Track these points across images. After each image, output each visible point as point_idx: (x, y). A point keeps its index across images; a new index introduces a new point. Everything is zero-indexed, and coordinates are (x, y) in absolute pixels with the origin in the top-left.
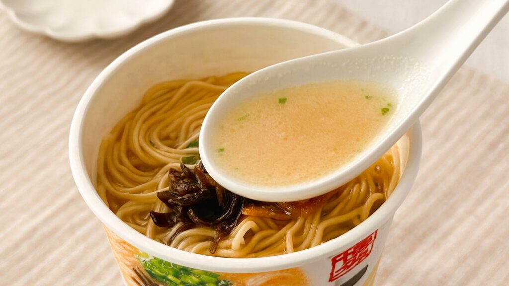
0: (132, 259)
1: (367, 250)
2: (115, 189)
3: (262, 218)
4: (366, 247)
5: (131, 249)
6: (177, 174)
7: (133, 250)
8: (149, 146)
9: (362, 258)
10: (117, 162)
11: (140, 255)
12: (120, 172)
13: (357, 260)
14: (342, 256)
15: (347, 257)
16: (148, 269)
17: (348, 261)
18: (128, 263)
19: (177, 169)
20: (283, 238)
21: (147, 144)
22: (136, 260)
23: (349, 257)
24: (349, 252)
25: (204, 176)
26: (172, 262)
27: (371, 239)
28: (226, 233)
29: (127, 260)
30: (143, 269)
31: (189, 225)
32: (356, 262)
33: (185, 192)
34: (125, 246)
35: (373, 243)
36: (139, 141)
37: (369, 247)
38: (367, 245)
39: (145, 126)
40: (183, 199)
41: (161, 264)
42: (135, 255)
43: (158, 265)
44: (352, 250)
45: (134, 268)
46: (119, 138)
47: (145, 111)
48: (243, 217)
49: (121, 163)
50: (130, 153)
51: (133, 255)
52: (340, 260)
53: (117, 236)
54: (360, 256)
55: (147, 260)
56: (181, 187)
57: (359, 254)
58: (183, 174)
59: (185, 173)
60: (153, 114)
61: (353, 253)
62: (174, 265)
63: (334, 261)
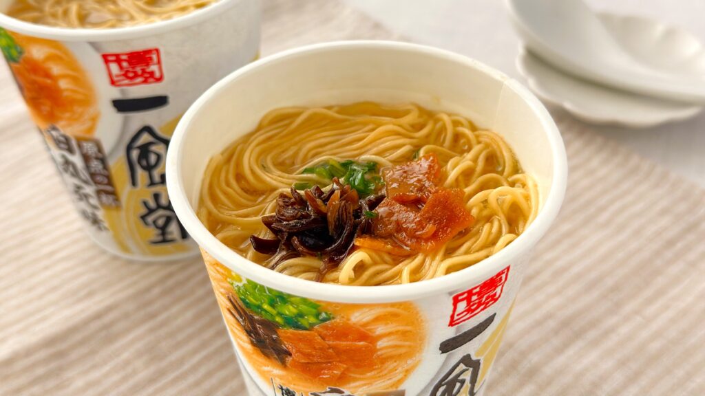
0: (226, 285)
1: (495, 294)
2: (219, 211)
3: (377, 251)
4: (495, 289)
5: (223, 272)
6: (287, 200)
7: (226, 273)
8: (261, 170)
9: (489, 302)
10: (223, 185)
11: (233, 278)
12: (225, 194)
13: (483, 305)
14: (465, 295)
15: (471, 298)
16: (243, 297)
17: (472, 304)
18: (222, 290)
19: (288, 195)
20: (399, 274)
21: (258, 167)
22: (230, 286)
23: (474, 298)
24: (474, 291)
25: (315, 201)
26: (266, 285)
27: (501, 279)
28: (335, 264)
29: (222, 287)
30: (236, 296)
31: (294, 253)
32: (482, 307)
33: (294, 217)
34: (218, 268)
35: (503, 286)
36: (249, 163)
37: (498, 290)
38: (496, 287)
39: (258, 149)
40: (289, 224)
41: (255, 289)
42: (229, 280)
43: (252, 291)
44: (478, 290)
45: (228, 297)
46: (229, 160)
47: (261, 135)
48: (354, 248)
49: (228, 184)
50: (239, 177)
51: (226, 279)
52: (463, 300)
53: (211, 257)
54: (487, 299)
55: (240, 285)
56: (290, 212)
57: (485, 296)
58: (293, 200)
59: (295, 198)
60: (270, 138)
61: (478, 293)
62: (270, 290)
63: (456, 301)
